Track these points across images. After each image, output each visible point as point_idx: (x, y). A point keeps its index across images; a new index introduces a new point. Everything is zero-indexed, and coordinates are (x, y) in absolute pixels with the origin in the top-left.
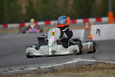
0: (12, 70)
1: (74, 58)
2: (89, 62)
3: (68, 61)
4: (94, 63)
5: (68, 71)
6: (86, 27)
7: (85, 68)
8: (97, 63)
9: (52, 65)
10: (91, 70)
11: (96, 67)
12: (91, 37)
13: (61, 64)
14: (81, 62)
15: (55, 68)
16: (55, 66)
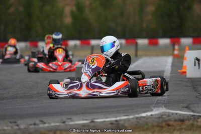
0: (45, 123)
1: (154, 107)
2: (180, 115)
3: (144, 112)
4: (189, 118)
5: (143, 130)
6: (176, 52)
7: (173, 126)
8: (194, 118)
9: (116, 117)
10: (183, 130)
11: (192, 125)
12: (183, 70)
13: (131, 117)
14: (167, 114)
15: (122, 123)
16: (121, 120)
